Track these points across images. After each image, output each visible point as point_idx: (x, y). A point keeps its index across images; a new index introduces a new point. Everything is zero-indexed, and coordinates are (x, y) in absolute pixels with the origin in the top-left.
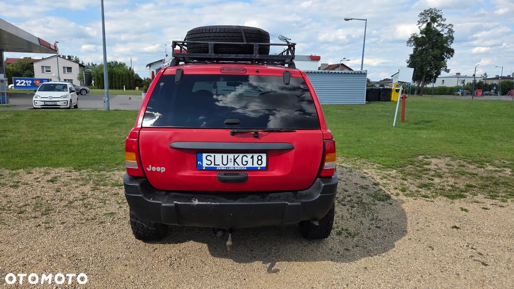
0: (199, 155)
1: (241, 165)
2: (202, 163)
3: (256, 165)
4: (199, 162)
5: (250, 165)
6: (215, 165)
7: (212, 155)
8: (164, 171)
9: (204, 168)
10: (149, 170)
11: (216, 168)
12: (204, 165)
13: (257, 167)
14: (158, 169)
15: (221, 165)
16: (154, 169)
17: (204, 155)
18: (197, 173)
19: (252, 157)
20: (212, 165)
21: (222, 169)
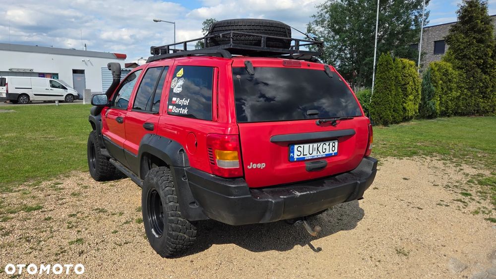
0: (292, 147)
1: (322, 153)
2: (294, 155)
3: (331, 152)
4: (291, 154)
5: (327, 152)
6: (304, 155)
7: (302, 146)
8: (264, 166)
9: (295, 160)
10: (250, 167)
11: (305, 158)
12: (296, 157)
13: (332, 154)
14: (259, 166)
15: (308, 155)
16: (255, 166)
17: (296, 146)
18: (290, 165)
19: (329, 145)
20: (302, 156)
21: (309, 158)
